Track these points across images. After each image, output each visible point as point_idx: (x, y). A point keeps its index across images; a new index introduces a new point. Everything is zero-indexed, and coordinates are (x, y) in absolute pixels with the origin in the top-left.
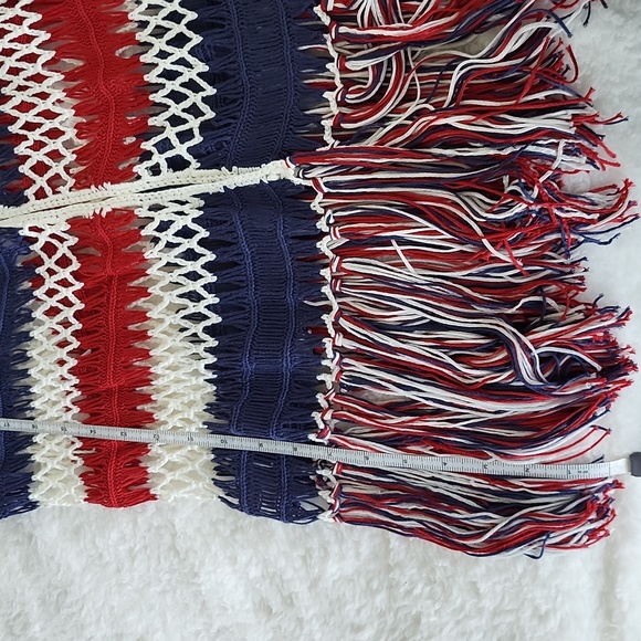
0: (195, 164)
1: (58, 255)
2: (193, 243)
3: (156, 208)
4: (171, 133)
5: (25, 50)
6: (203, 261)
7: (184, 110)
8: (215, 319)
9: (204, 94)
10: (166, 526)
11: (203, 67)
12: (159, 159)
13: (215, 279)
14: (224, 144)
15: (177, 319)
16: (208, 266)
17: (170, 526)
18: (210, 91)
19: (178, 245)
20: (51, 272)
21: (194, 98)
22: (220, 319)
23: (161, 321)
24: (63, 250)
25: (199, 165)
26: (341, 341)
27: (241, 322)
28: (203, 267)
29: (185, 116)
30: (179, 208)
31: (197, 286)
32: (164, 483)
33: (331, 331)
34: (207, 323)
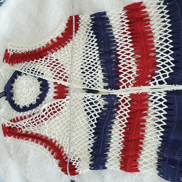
0: (166, 83)
1: (125, 103)
2: (162, 103)
3: (154, 93)
4: (161, 75)
5: (127, 52)
6: (164, 108)
7: (165, 70)
8: (165, 124)
9: (171, 66)
10: (140, 180)
11: (173, 59)
12: (157, 81)
13: (166, 113)
14: (175, 79)
15: (154, 123)
16: (165, 110)
17: (142, 180)
18: (173, 65)
19: (158, 103)
20: (122, 107)
21: (168, 67)
22: (166, 124)
23: (149, 123)
24: (127, 101)
25: (167, 83)
27: (172, 125)
28: (164, 109)
29: (165, 71)
30: (160, 94)
31: (161, 114)
32: (142, 167)
34: (162, 125)
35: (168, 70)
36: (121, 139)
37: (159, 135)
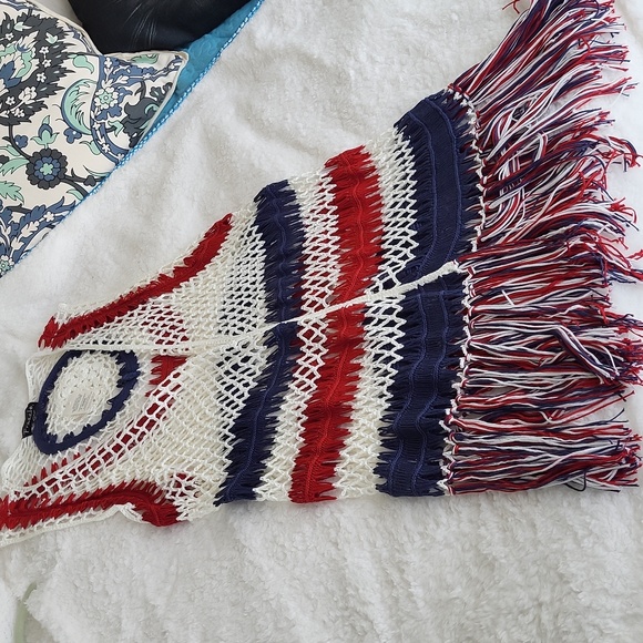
0: (398, 283)
1: (314, 336)
2: (393, 317)
4: (389, 270)
6: (397, 326)
8: (399, 358)
9: (411, 248)
11: (414, 233)
12: (380, 284)
14: (417, 267)
15: (376, 364)
18: (415, 245)
19: (385, 320)
20: (309, 348)
21: (406, 251)
22: (402, 358)
24: (317, 332)
25: (400, 283)
26: (470, 357)
29: (398, 261)
30: (390, 300)
31: (393, 340)
33: (465, 352)
34: (394, 362)
35: (407, 245)
36: (299, 418)
37: (385, 386)
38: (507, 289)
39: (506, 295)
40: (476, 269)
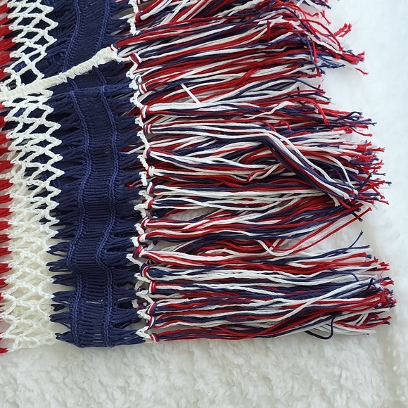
0: (40, 75)
2: (42, 120)
3: (18, 100)
4: (25, 58)
6: (50, 131)
7: (35, 43)
8: (59, 173)
9: (49, 28)
11: (49, 9)
12: (16, 76)
13: (60, 142)
14: (62, 54)
15: (30, 181)
16: (54, 134)
18: (54, 24)
19: (32, 124)
22: (63, 173)
25: (43, 75)
26: (153, 171)
27: (79, 172)
28: (51, 135)
29: (36, 46)
31: (46, 150)
33: (145, 165)
34: (53, 178)
38: (188, 82)
39: (187, 90)
40: (141, 56)
